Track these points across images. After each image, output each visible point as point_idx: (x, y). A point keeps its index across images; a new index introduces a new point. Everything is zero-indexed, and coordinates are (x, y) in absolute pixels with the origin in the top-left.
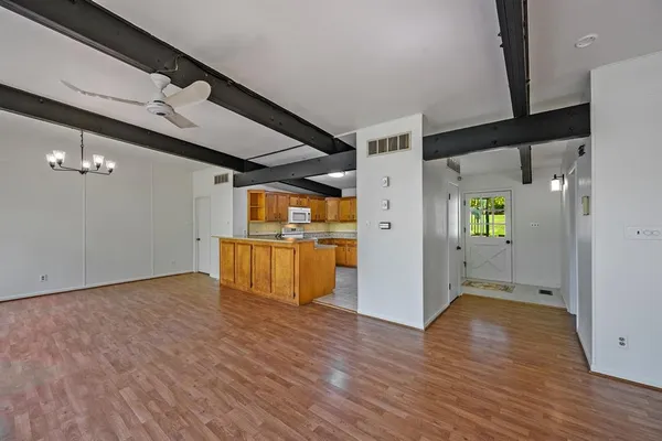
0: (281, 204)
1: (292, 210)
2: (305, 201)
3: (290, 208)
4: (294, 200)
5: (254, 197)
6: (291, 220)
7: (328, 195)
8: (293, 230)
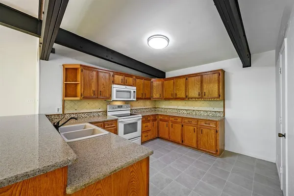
0: (102, 81)
1: (115, 88)
2: (130, 80)
3: (114, 86)
4: (118, 78)
5: (70, 72)
6: (114, 98)
7: (155, 77)
8: (119, 107)
